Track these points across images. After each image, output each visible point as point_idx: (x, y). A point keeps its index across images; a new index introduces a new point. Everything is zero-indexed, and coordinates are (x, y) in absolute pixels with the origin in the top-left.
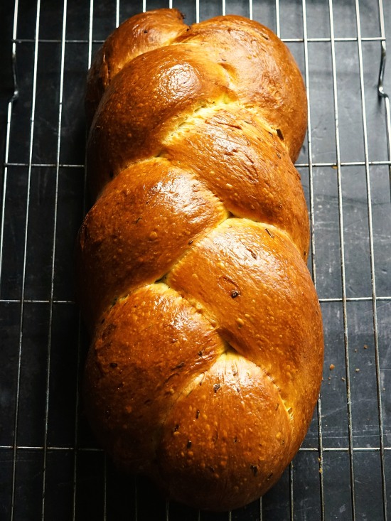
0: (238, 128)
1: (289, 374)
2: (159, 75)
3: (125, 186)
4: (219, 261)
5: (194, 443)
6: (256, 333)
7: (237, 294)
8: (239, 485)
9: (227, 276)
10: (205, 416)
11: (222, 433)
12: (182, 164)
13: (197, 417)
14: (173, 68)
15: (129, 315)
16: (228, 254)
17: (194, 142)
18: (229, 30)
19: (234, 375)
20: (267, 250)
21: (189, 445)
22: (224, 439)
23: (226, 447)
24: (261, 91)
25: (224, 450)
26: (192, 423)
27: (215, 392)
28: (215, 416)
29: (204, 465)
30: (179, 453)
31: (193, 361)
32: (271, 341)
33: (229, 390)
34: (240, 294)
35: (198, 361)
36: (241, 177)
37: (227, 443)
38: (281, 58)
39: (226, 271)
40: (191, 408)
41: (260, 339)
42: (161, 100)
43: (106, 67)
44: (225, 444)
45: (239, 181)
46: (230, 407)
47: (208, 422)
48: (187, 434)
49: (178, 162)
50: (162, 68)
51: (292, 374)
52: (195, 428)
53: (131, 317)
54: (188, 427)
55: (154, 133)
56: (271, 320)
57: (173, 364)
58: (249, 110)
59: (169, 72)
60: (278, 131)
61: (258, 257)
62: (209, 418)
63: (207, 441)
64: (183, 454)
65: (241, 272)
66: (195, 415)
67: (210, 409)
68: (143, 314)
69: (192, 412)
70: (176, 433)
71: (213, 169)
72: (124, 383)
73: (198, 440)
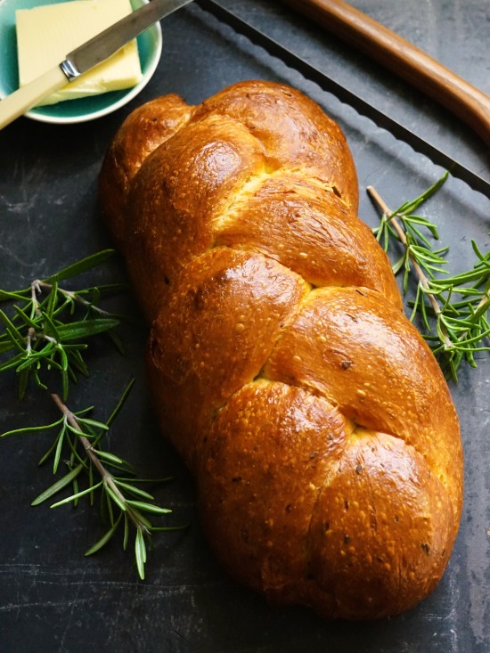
0: (293, 192)
1: (428, 437)
2: (193, 159)
3: (189, 286)
4: (318, 335)
5: (353, 537)
6: (382, 401)
7: (349, 364)
8: (414, 570)
9: (333, 348)
10: (356, 503)
11: (380, 516)
12: (244, 246)
13: (347, 507)
14: (205, 147)
15: (238, 420)
16: (326, 325)
17: (250, 220)
18: (248, 96)
19: (373, 450)
20: (366, 310)
21: (346, 541)
22: (384, 523)
23: (389, 530)
24: (302, 151)
25: (388, 534)
26: (343, 515)
27: (358, 474)
28: (367, 500)
29: (370, 557)
30: (339, 553)
31: (325, 448)
32: (400, 405)
33: (373, 468)
34: (353, 363)
35: (331, 446)
36: (313, 242)
37: (388, 524)
38: (312, 112)
39: (330, 344)
40: (337, 499)
41: (388, 406)
42: (204, 184)
43: (122, 171)
44: (387, 527)
45: (313, 247)
46: (380, 486)
47: (361, 509)
48: (341, 528)
49: (240, 245)
50: (193, 151)
51: (431, 436)
52: (348, 520)
53: (241, 422)
54: (340, 521)
55: (205, 221)
56: (393, 382)
57: (304, 457)
58: (296, 173)
59: (202, 153)
60: (334, 188)
61: (359, 320)
62: (360, 504)
63: (366, 530)
64: (342, 552)
65: (346, 340)
66: (344, 506)
67: (358, 494)
68: (254, 414)
69: (339, 504)
70: (329, 532)
71: (280, 242)
72: (255, 495)
73: (355, 533)
